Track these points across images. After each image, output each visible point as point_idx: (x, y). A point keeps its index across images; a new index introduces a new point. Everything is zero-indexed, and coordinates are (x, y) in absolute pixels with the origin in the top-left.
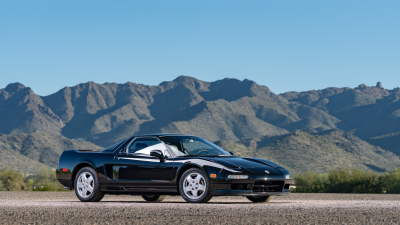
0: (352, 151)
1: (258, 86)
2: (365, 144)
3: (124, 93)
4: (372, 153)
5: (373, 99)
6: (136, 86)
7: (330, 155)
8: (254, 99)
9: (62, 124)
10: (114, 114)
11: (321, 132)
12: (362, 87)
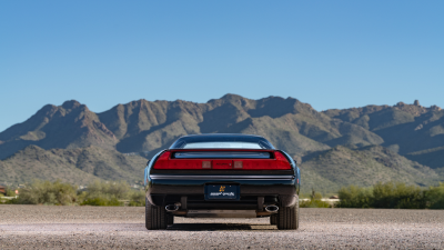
0: (391, 166)
1: (302, 104)
2: (404, 159)
3: (174, 110)
4: (409, 167)
5: (411, 117)
6: (185, 103)
7: (370, 169)
8: (297, 116)
9: (116, 140)
10: (164, 130)
11: (361, 148)
12: (400, 105)
